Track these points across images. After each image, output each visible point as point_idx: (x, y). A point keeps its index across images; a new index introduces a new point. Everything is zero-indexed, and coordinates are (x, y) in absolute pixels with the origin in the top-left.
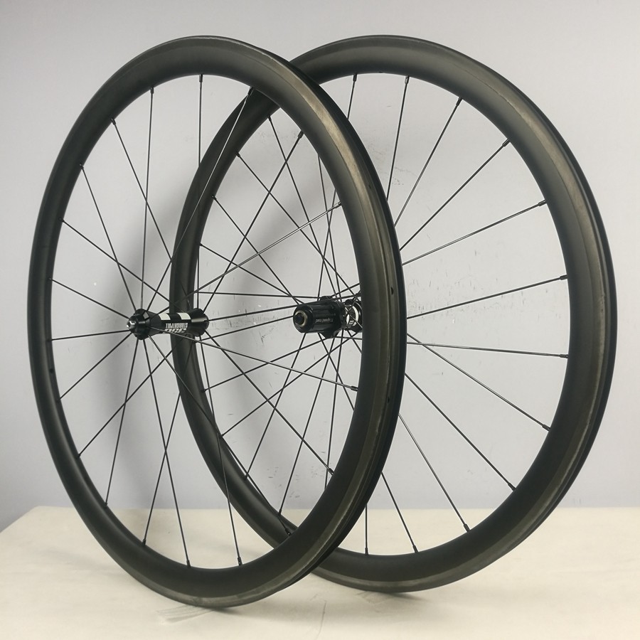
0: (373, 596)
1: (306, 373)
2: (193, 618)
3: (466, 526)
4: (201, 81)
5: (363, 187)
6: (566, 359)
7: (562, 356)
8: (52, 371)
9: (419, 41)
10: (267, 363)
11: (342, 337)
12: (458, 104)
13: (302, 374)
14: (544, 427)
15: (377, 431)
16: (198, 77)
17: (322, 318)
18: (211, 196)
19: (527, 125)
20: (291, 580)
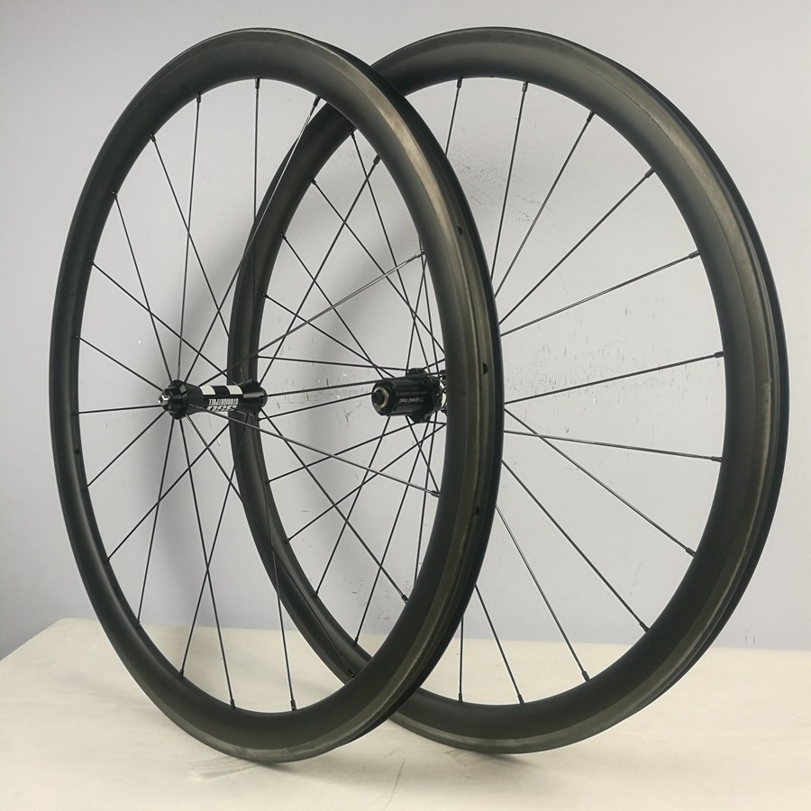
0: (466, 756)
1: (382, 473)
2: (234, 774)
3: (585, 674)
4: (257, 87)
5: (450, 232)
6: (719, 464)
7: (714, 459)
8: (78, 452)
9: (540, 36)
10: (330, 457)
11: (435, 422)
12: (589, 120)
13: (377, 474)
14: (689, 551)
15: (461, 551)
16: (253, 82)
17: (408, 397)
18: (279, 235)
19: (677, 149)
20: (353, 735)
